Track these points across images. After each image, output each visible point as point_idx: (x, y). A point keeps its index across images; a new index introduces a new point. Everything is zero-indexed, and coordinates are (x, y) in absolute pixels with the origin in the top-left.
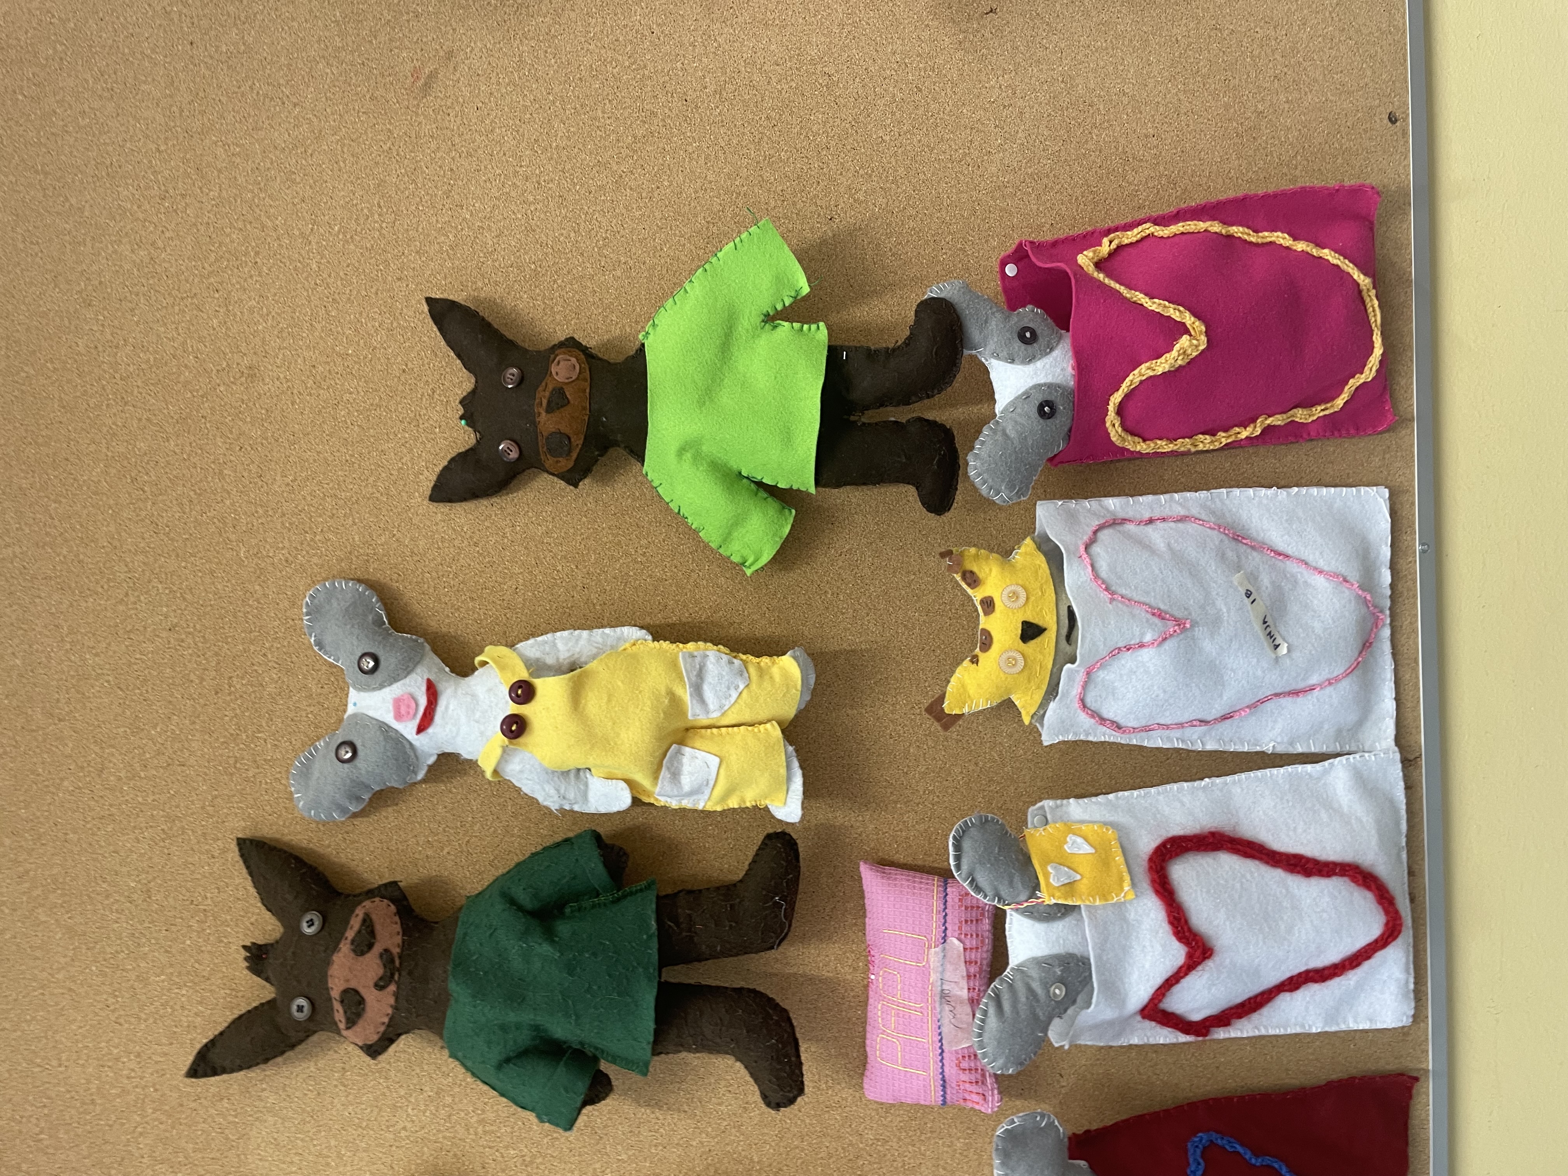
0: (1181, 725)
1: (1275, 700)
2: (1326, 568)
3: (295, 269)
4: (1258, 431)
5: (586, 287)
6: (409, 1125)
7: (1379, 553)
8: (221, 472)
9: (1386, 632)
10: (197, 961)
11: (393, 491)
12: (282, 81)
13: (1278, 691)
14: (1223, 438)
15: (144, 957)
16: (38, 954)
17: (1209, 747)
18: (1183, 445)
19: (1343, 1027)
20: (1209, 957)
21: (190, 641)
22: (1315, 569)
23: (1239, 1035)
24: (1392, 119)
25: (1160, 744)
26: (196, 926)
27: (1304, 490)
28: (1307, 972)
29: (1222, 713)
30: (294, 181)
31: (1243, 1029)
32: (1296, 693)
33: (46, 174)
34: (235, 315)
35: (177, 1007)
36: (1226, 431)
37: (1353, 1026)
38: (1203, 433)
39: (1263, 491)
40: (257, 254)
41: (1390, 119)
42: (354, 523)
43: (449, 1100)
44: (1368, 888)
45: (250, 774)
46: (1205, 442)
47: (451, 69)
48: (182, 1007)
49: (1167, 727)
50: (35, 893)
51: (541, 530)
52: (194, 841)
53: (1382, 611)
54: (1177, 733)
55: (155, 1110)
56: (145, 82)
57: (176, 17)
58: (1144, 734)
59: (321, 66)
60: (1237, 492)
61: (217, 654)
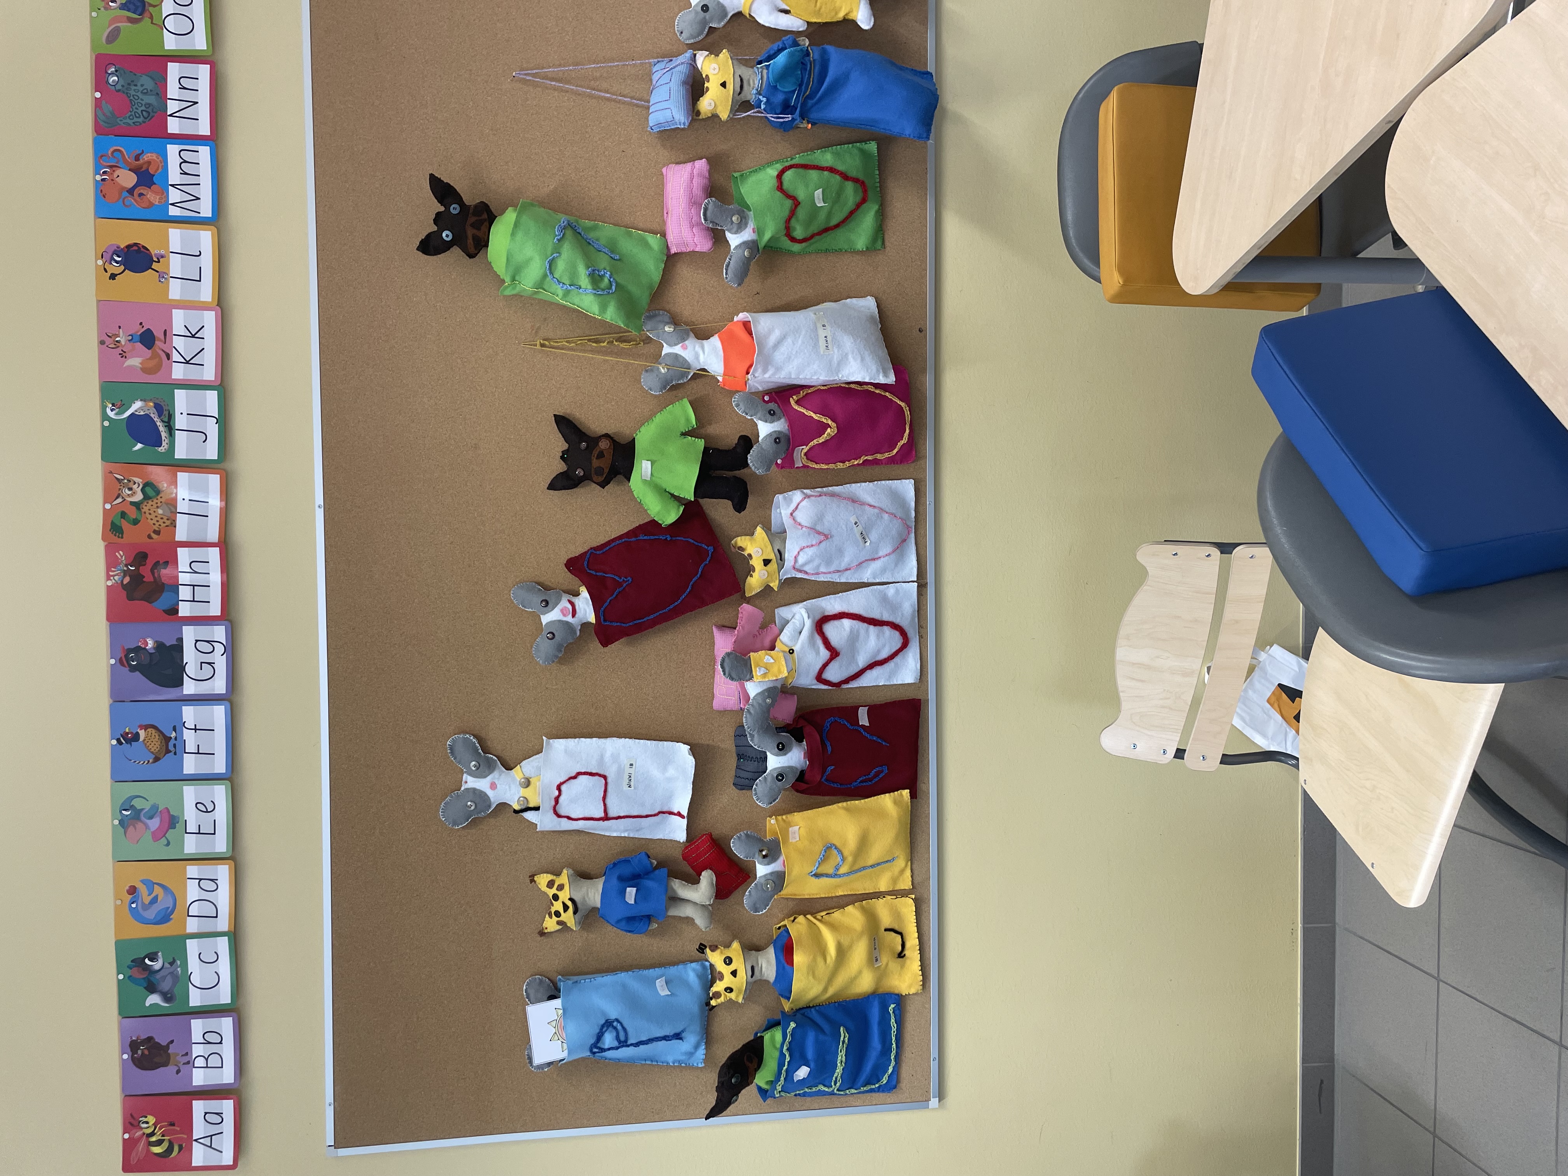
0: (830, 573)
1: (867, 562)
2: (889, 511)
3: (490, 406)
4: (861, 462)
5: (601, 410)
6: (547, 721)
7: (910, 505)
8: (466, 485)
9: (913, 535)
10: (467, 664)
11: (530, 490)
12: (481, 332)
13: (867, 559)
14: (847, 464)
15: (448, 662)
16: (409, 662)
17: (841, 581)
18: (831, 466)
19: (892, 683)
20: (838, 656)
21: (458, 547)
22: (885, 511)
23: (852, 686)
24: (920, 331)
25: (822, 579)
26: (466, 651)
27: (879, 482)
28: (875, 662)
29: (845, 568)
30: (487, 372)
31: (853, 684)
32: (874, 559)
33: (393, 371)
34: (468, 424)
35: (461, 680)
36: (849, 461)
37: (895, 683)
38: (840, 462)
39: (863, 484)
40: (475, 400)
41: (920, 330)
42: (517, 503)
43: (561, 712)
44: (897, 630)
45: (483, 596)
46: (840, 465)
47: (546, 324)
48: (463, 680)
49: (825, 573)
50: (407, 640)
51: (587, 504)
52: (464, 621)
53: (911, 528)
54: (829, 576)
55: (455, 717)
56: (428, 334)
57: (438, 307)
58: (817, 576)
59: (495, 326)
60: (853, 485)
61: (469, 552)
